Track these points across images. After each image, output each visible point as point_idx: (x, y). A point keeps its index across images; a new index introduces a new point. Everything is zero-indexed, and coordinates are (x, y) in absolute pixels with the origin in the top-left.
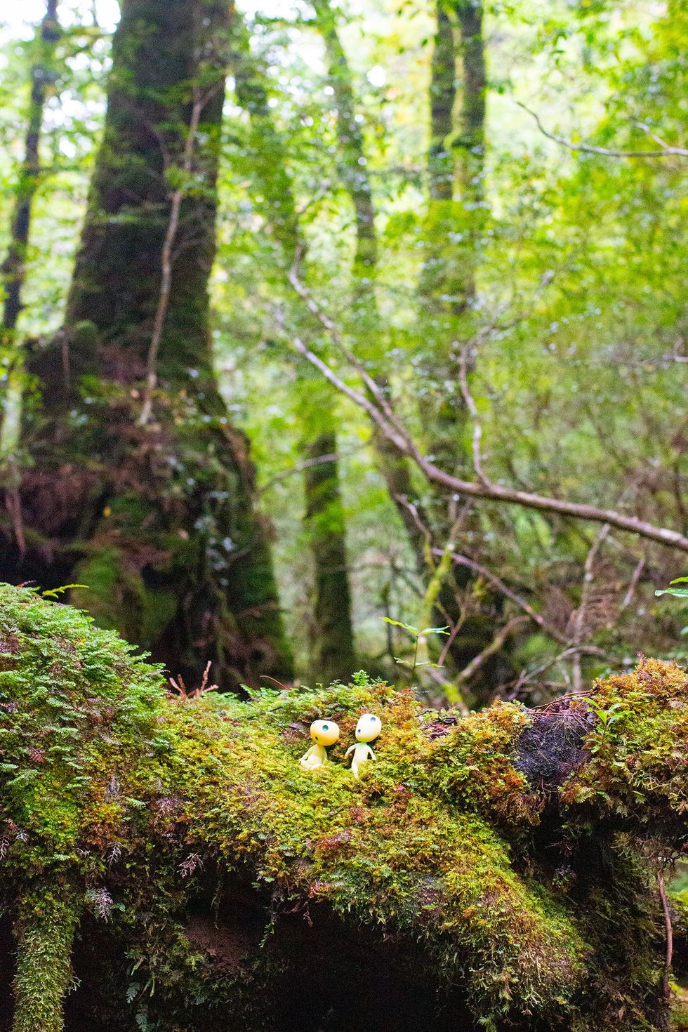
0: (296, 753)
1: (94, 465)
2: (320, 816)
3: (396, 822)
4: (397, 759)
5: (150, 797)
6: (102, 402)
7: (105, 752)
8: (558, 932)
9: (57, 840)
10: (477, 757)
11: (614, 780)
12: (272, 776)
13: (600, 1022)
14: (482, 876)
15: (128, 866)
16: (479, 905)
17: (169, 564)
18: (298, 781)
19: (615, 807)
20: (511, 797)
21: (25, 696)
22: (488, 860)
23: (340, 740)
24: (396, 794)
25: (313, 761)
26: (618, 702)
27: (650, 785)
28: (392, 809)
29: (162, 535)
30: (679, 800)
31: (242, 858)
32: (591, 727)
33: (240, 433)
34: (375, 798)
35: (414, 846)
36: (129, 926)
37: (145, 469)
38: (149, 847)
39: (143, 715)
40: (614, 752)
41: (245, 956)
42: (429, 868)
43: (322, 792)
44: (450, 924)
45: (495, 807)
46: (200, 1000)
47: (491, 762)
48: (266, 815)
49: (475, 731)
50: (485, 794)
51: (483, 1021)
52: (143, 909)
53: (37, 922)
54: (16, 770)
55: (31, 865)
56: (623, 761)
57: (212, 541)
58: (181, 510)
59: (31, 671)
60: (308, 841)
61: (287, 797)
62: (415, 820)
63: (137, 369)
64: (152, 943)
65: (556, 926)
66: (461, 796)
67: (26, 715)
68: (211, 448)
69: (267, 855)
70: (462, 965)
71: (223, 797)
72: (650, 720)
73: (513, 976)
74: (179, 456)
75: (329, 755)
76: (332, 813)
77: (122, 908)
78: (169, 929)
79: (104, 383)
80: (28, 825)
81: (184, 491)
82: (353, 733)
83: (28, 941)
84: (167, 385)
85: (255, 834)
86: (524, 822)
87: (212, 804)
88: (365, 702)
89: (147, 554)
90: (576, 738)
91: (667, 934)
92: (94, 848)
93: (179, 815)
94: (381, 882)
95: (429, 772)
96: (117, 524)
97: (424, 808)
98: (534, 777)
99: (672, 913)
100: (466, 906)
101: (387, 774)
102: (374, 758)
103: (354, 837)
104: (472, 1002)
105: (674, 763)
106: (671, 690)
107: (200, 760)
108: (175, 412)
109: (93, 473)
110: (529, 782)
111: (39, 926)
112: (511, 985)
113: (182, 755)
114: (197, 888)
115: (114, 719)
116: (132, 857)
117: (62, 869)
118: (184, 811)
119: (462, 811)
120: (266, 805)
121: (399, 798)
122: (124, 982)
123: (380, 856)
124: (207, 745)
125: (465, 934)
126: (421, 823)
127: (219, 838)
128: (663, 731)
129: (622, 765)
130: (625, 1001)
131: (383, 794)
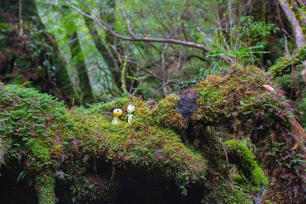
0: (110, 120)
1: (8, 50)
2: (122, 137)
3: (146, 135)
4: (142, 116)
5: (69, 141)
6: (7, 30)
7: (53, 130)
8: (198, 158)
9: (44, 158)
10: (166, 112)
11: (207, 111)
12: (105, 128)
13: (212, 182)
14: (174, 146)
15: (67, 162)
16: (175, 154)
17: (37, 77)
18: (113, 128)
19: (209, 119)
20: (178, 122)
21: (25, 117)
22: (175, 141)
23: (123, 114)
24: (144, 127)
25: (116, 122)
26: (205, 89)
27: (218, 111)
28: (144, 131)
29: (33, 68)
30: (228, 114)
31: (101, 154)
32: (198, 97)
33: (51, 34)
34: (138, 129)
35: (153, 141)
36: (70, 180)
37: (24, 49)
38: (72, 155)
39: (62, 117)
40: (206, 103)
41: (106, 183)
42: (158, 146)
43: (121, 130)
44: (168, 161)
45: (174, 125)
46: (95, 198)
47: (171, 112)
48: (106, 140)
49: (164, 104)
50: (170, 122)
51: (181, 187)
52: (73, 174)
53: (43, 184)
54: (28, 140)
55: (38, 167)
56: (209, 105)
57: (49, 68)
58: (38, 60)
59: (25, 109)
60: (121, 145)
61: (111, 133)
62: (151, 133)
63: (16, 19)
64: (78, 184)
65: (197, 156)
66: (164, 124)
67: (27, 122)
68: (43, 40)
69: (109, 151)
70: (172, 172)
71: (92, 137)
72: (214, 92)
73: (188, 173)
74: (34, 43)
75: (120, 119)
76: (126, 136)
77: (67, 175)
78: (82, 179)
79: (7, 25)
80: (35, 156)
81: (38, 54)
82: (126, 111)
83: (41, 190)
84: (26, 22)
85: (104, 146)
86: (183, 128)
87: (89, 139)
88: (127, 102)
89: (30, 75)
90: (194, 101)
91: (225, 154)
92: (56, 159)
93: (79, 145)
94: (145, 153)
95: (153, 119)
96: (19, 67)
97: (153, 129)
98: (184, 114)
99: (225, 148)
100: (172, 155)
101: (140, 121)
102: (134, 117)
103: (134, 141)
104: (177, 182)
105: (224, 103)
106: (219, 83)
107: (82, 127)
108: (31, 30)
109: (8, 53)
110: (182, 116)
111: (44, 185)
112: (188, 175)
113: (76, 126)
114: (88, 165)
115: (54, 119)
116: (67, 159)
117: (48, 167)
118: (80, 143)
119: (164, 128)
120: (105, 137)
121: (145, 128)
122: (71, 197)
123: (143, 145)
124: (83, 122)
125: (173, 163)
126: (153, 134)
127: (93, 149)
128: (219, 95)
129: (209, 107)
130: (218, 174)
131: (140, 127)
